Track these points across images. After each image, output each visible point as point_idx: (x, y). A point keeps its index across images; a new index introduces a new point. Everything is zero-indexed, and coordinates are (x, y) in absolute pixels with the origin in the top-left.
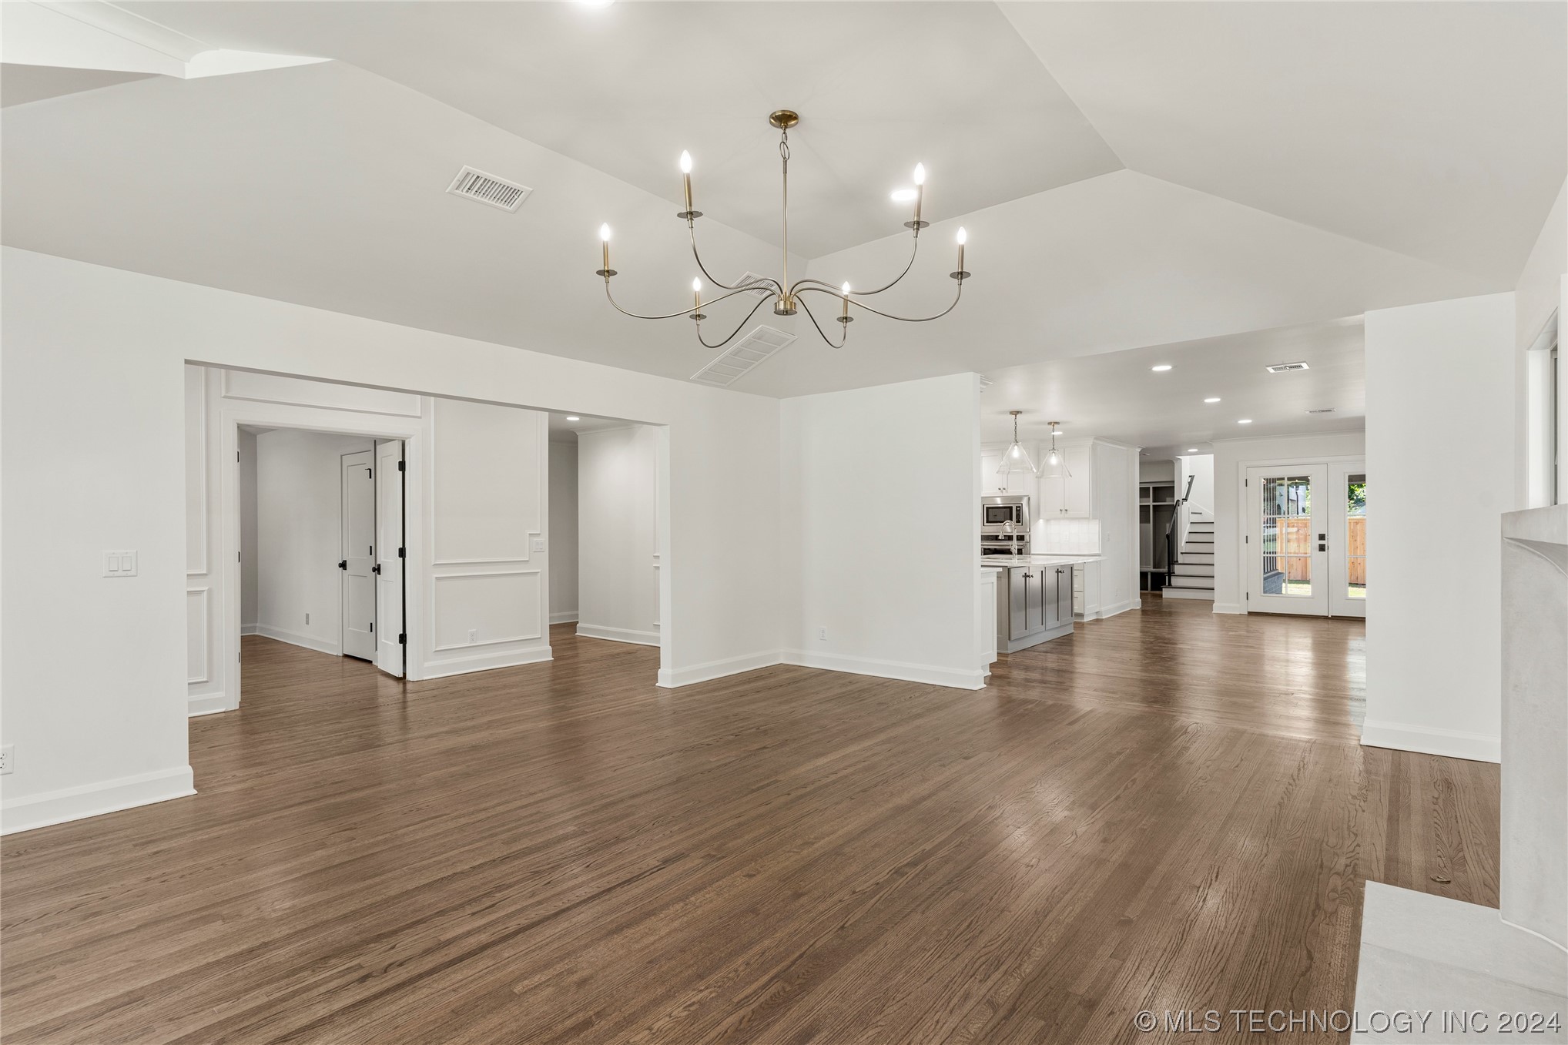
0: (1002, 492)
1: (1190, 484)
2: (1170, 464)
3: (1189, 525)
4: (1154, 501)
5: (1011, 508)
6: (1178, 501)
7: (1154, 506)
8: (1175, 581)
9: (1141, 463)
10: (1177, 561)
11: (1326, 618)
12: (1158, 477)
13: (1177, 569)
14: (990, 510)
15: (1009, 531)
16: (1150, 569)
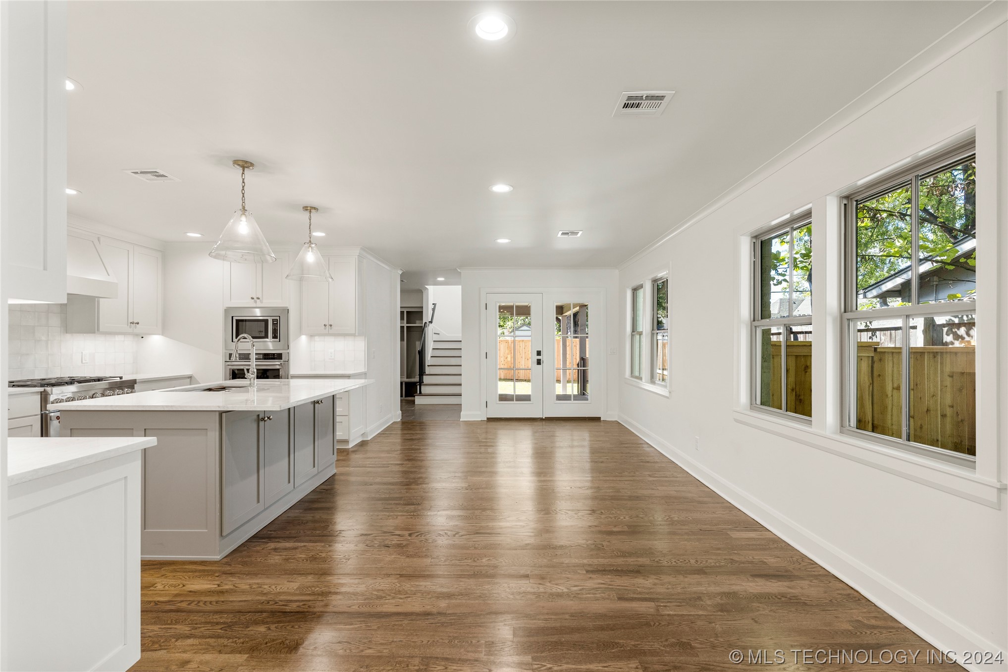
0: (256, 302)
1: (434, 310)
2: (420, 293)
3: (433, 343)
4: (407, 323)
5: (266, 321)
6: (426, 323)
7: (407, 327)
8: (425, 390)
9: (402, 291)
10: (425, 373)
11: (541, 419)
12: (412, 304)
13: (426, 379)
14: (240, 323)
15: (271, 348)
16: (406, 380)
